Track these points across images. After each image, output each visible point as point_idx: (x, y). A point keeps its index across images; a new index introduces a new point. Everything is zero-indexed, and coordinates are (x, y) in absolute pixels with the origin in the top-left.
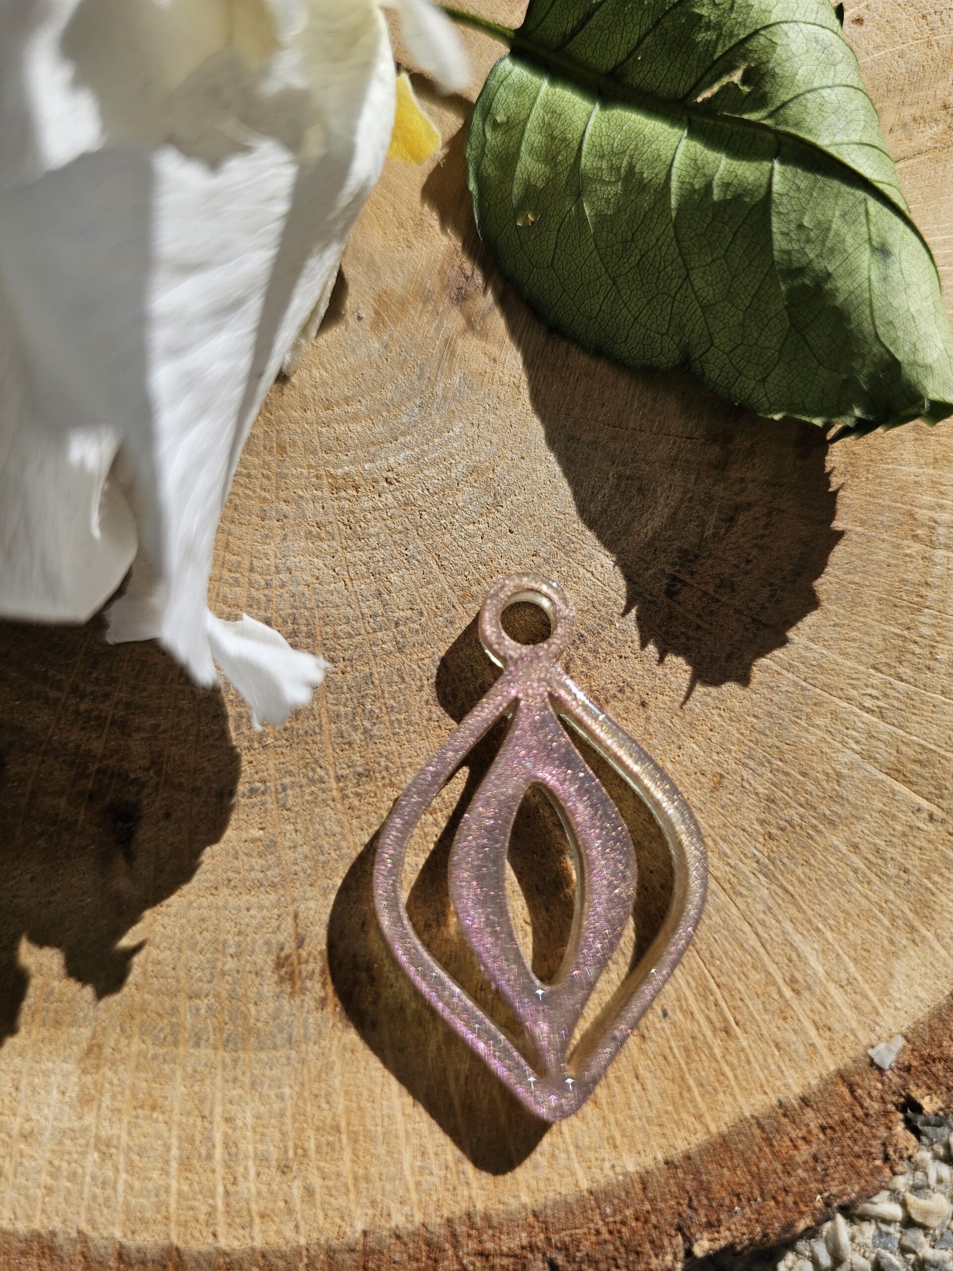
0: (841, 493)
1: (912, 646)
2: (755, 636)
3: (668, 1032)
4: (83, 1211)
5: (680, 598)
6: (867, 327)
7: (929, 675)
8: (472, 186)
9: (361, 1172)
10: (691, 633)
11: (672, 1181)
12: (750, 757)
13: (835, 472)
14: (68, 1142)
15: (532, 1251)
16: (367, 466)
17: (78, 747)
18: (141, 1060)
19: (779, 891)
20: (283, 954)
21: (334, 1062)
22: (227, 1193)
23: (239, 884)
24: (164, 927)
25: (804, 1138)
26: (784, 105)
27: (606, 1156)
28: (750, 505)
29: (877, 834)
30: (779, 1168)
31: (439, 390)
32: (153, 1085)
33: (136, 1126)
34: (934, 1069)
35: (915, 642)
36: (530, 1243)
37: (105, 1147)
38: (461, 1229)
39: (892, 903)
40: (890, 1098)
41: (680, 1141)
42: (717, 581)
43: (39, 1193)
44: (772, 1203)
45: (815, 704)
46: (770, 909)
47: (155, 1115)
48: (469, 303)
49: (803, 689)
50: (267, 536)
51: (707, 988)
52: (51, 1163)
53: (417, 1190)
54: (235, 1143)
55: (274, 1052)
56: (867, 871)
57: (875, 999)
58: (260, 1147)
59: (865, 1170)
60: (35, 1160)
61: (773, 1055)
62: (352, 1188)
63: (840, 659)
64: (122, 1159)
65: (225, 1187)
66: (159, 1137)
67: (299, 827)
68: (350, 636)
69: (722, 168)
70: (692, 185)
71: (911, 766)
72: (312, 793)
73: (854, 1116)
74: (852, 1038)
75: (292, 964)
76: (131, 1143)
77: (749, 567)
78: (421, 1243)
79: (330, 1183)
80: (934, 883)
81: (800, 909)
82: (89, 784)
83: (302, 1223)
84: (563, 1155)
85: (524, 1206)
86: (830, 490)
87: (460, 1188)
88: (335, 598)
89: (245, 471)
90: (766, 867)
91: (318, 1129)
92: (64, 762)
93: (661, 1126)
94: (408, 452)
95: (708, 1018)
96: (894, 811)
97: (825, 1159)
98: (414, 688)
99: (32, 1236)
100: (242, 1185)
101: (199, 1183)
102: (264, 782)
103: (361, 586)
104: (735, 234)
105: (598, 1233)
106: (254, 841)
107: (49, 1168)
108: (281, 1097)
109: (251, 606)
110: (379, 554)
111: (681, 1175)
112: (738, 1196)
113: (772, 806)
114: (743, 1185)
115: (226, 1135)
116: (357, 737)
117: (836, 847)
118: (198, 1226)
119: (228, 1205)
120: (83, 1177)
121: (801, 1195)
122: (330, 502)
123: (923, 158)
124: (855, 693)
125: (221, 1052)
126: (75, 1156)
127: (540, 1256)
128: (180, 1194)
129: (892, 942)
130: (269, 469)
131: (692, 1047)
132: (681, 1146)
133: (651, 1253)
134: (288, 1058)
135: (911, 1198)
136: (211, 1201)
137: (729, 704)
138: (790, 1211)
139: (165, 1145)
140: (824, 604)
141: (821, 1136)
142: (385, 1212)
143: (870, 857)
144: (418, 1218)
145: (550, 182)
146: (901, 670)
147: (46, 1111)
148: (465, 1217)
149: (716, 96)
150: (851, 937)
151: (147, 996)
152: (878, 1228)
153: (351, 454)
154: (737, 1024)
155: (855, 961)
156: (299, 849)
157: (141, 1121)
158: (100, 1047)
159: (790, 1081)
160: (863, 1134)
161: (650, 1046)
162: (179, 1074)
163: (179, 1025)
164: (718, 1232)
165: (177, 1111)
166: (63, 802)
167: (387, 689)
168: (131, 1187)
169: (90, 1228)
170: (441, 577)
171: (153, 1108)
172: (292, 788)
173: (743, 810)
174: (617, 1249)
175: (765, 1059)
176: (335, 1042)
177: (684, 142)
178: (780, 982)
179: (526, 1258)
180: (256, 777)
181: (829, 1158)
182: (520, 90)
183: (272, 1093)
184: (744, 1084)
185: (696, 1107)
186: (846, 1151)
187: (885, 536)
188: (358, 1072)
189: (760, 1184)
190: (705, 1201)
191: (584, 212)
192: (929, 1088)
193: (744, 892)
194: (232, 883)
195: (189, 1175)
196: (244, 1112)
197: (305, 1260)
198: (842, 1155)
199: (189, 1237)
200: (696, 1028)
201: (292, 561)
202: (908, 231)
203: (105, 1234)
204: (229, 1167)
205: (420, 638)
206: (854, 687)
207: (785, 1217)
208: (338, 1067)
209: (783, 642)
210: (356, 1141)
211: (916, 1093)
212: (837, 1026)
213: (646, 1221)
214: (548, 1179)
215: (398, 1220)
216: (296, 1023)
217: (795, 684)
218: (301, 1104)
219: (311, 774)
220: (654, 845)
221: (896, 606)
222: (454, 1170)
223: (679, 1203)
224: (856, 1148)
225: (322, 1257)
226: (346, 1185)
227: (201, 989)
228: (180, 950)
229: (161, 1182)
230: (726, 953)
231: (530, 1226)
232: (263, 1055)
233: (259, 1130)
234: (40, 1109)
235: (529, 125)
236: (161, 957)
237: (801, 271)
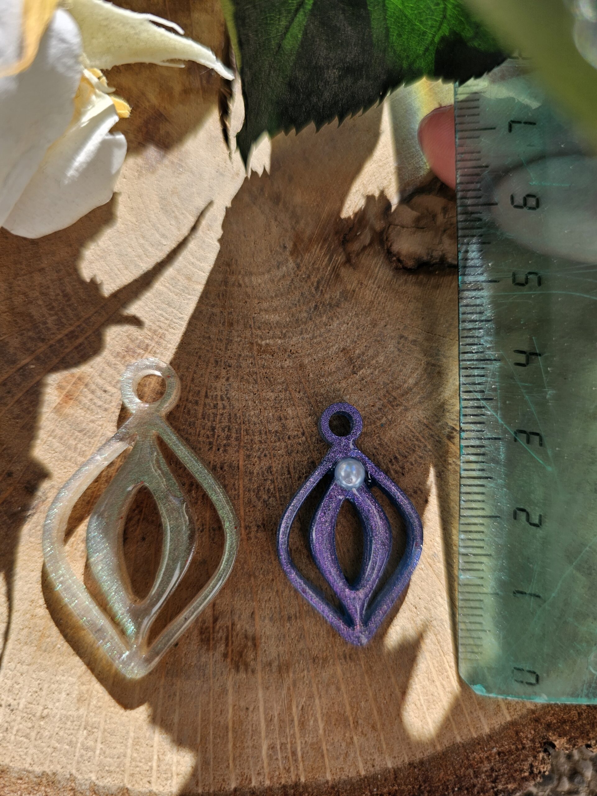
3: (419, 691)
4: (74, 762)
9: (237, 754)
11: (411, 775)
14: (69, 723)
16: (280, 341)
20: (204, 627)
22: (159, 760)
25: (487, 758)
30: (472, 773)
31: (327, 299)
33: (110, 717)
34: (564, 725)
37: (90, 728)
38: (291, 791)
40: (537, 739)
41: (418, 753)
43: (50, 750)
47: (121, 712)
48: (350, 245)
50: (217, 377)
51: (444, 669)
53: (268, 767)
58: (181, 735)
59: (519, 777)
60: (49, 731)
61: (476, 709)
62: (231, 763)
64: (100, 735)
65: (158, 756)
66: (122, 724)
68: (261, 443)
73: (517, 747)
75: (209, 632)
76: (106, 727)
79: (219, 760)
83: (200, 780)
85: (327, 782)
88: (254, 419)
91: (215, 728)
93: (409, 743)
94: (305, 335)
95: (443, 686)
97: (498, 770)
98: (295, 477)
99: (43, 775)
100: (168, 756)
101: (144, 752)
102: (202, 524)
109: (204, 419)
111: (417, 772)
112: (447, 785)
114: (451, 779)
116: (259, 504)
118: (141, 777)
119: (158, 766)
120: (76, 743)
121: (482, 788)
122: (256, 360)
125: (163, 680)
126: (72, 731)
128: (132, 758)
130: (221, 335)
131: (432, 701)
132: (419, 756)
134: (202, 686)
136: (149, 764)
139: (126, 729)
141: (497, 757)
142: (248, 779)
144: (267, 783)
147: (57, 704)
148: (293, 785)
157: (112, 715)
159: (484, 725)
162: (137, 689)
167: (279, 477)
168: (104, 752)
169: (77, 773)
175: (471, 711)
176: (230, 679)
181: (500, 769)
184: (458, 724)
186: (510, 767)
188: (241, 697)
192: (560, 735)
195: (138, 747)
198: (507, 768)
199: (134, 783)
200: (435, 690)
201: (230, 394)
203: (86, 778)
204: (161, 745)
205: (302, 449)
208: (230, 694)
210: (236, 736)
211: (552, 738)
214: (342, 768)
215: (255, 783)
216: (208, 666)
220: (423, 583)
223: (413, 787)
229: (121, 750)
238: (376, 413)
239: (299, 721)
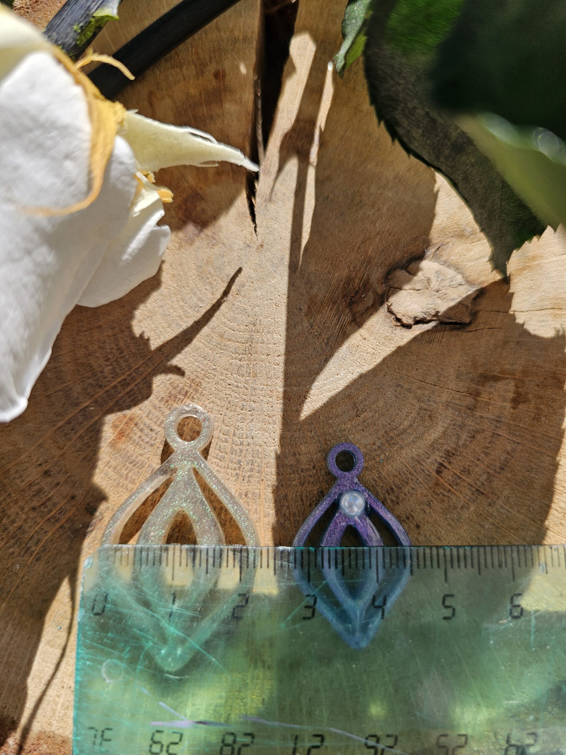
238: (375, 450)
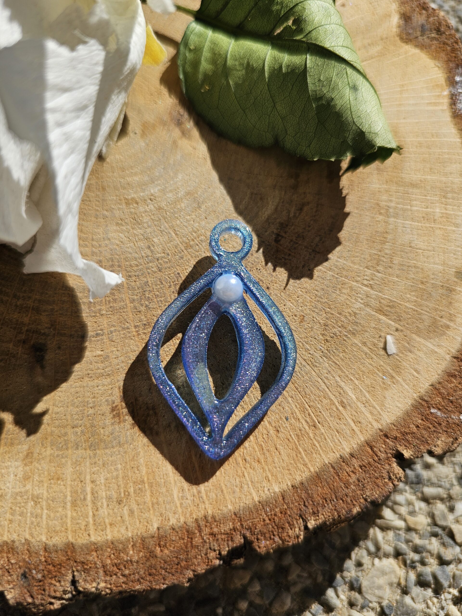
0: (347, 197)
1: (382, 258)
2: (314, 257)
3: (289, 428)
4: (27, 529)
5: (281, 242)
6: (350, 119)
7: (390, 270)
8: (181, 76)
9: (155, 501)
10: (287, 257)
11: (295, 494)
12: (316, 308)
13: (344, 188)
14: (19, 498)
15: (235, 531)
16: (142, 194)
17: (17, 321)
18: (52, 457)
19: (333, 364)
20: (114, 405)
21: (140, 452)
22: (94, 515)
23: (93, 376)
24: (59, 397)
25: (353, 472)
26: (310, 32)
27: (266, 485)
28: (308, 203)
29: (374, 338)
30: (343, 485)
31: (171, 162)
32: (58, 469)
33: (51, 488)
34: (407, 438)
35: (384, 257)
36: (234, 527)
37: (36, 499)
38: (202, 523)
39: (382, 366)
40: (388, 451)
41: (298, 476)
42: (296, 235)
43: (6, 523)
44: (341, 501)
45: (342, 284)
46: (329, 372)
47: (59, 482)
48: (183, 126)
49: (337, 278)
50: (99, 226)
51: (304, 408)
52: (11, 508)
53: (181, 507)
54: (96, 492)
55: (112, 449)
56: (371, 354)
57: (378, 408)
58: (108, 493)
59: (380, 484)
60: (4, 508)
61: (336, 436)
62: (151, 509)
63: (352, 265)
64: (44, 503)
65: (93, 512)
66: (61, 492)
67: (119, 349)
68: (137, 266)
69: (286, 60)
70: (274, 68)
71: (386, 308)
72: (124, 334)
73: (374, 460)
74: (370, 426)
75: (118, 409)
76: (49, 496)
77: (310, 229)
78: (184, 531)
79: (142, 507)
80: (400, 357)
81: (342, 371)
82: (23, 337)
83: (129, 526)
84: (246, 486)
85: (230, 511)
86: (343, 196)
87: (200, 504)
88: (130, 250)
89: (88, 199)
90: (326, 354)
91: (134, 483)
92: (11, 328)
93: (289, 470)
94: (159, 188)
95: (306, 421)
96: (380, 327)
97: (363, 480)
98: (167, 286)
99: (4, 544)
100: (101, 511)
101: (81, 511)
102: (101, 330)
103: (141, 244)
104: (293, 86)
105: (264, 520)
106: (99, 356)
107: (10, 511)
108: (116, 470)
109: (93, 255)
110: (148, 230)
111: (299, 491)
112: (325, 499)
113: (327, 328)
114: (327, 494)
115: (92, 489)
116: (143, 309)
117: (356, 344)
118: (82, 532)
119: (94, 521)
120: (27, 514)
121: (354, 497)
122: (126, 210)
123: (373, 60)
124: (359, 279)
125: (88, 451)
126: (23, 504)
127: (239, 533)
128: (72, 518)
129: (384, 383)
130: (99, 197)
131: (300, 434)
132: (299, 478)
133: (289, 528)
134: (119, 451)
135: (408, 518)
136: (87, 520)
137: (305, 286)
138: (349, 504)
139: (64, 496)
140: (344, 242)
141: (360, 470)
142: (167, 518)
143: (371, 347)
144: (182, 520)
145: (214, 72)
146: (378, 268)
147: (8, 485)
148: (204, 518)
149: (282, 32)
150: (366, 382)
151: (53, 429)
152: (395, 532)
153: (134, 189)
154: (319, 423)
155: (368, 392)
156: (119, 358)
157: (52, 486)
158: (32, 453)
159: (345, 446)
160: (378, 468)
161: (280, 435)
162: (69, 463)
163: (68, 440)
164: (318, 516)
165: (69, 479)
166: (11, 346)
167: (155, 287)
168: (49, 516)
169: (31, 537)
170: (176, 239)
171: (58, 479)
172: (115, 332)
173: (314, 330)
174: (273, 527)
175: (332, 438)
176: (140, 442)
177: (270, 51)
178: (337, 404)
179: (232, 534)
180: (99, 328)
181: (364, 479)
182: (200, 35)
183: (113, 468)
184: (324, 449)
185: (304, 461)
186: (372, 476)
187: (367, 214)
188: (151, 455)
189: (335, 493)
190: (311, 502)
191: (230, 83)
192: (406, 446)
193: (318, 365)
194: (90, 376)
195: (76, 508)
196: (100, 477)
197: (132, 543)
198: (370, 478)
199: (77, 537)
200: (301, 426)
201: (110, 235)
202: (364, 80)
203: (38, 540)
204: (94, 503)
205: (168, 265)
206: (359, 276)
207: (347, 507)
208: (142, 454)
209: (327, 260)
210: (152, 486)
211: (401, 449)
212: (363, 421)
213: (286, 513)
214: (240, 498)
215: (173, 521)
216: (122, 435)
217: (333, 276)
218: (126, 471)
219: (123, 326)
221: (374, 242)
222: (197, 497)
223: (299, 504)
224: (376, 474)
225: (139, 541)
226: (148, 507)
227: (78, 423)
228: (68, 407)
229: (63, 513)
230: (312, 392)
231: (233, 519)
232: (107, 451)
233: (107, 485)
234: (5, 484)
235: (204, 50)
236: (59, 410)
237: (321, 98)
239: (199, 466)
